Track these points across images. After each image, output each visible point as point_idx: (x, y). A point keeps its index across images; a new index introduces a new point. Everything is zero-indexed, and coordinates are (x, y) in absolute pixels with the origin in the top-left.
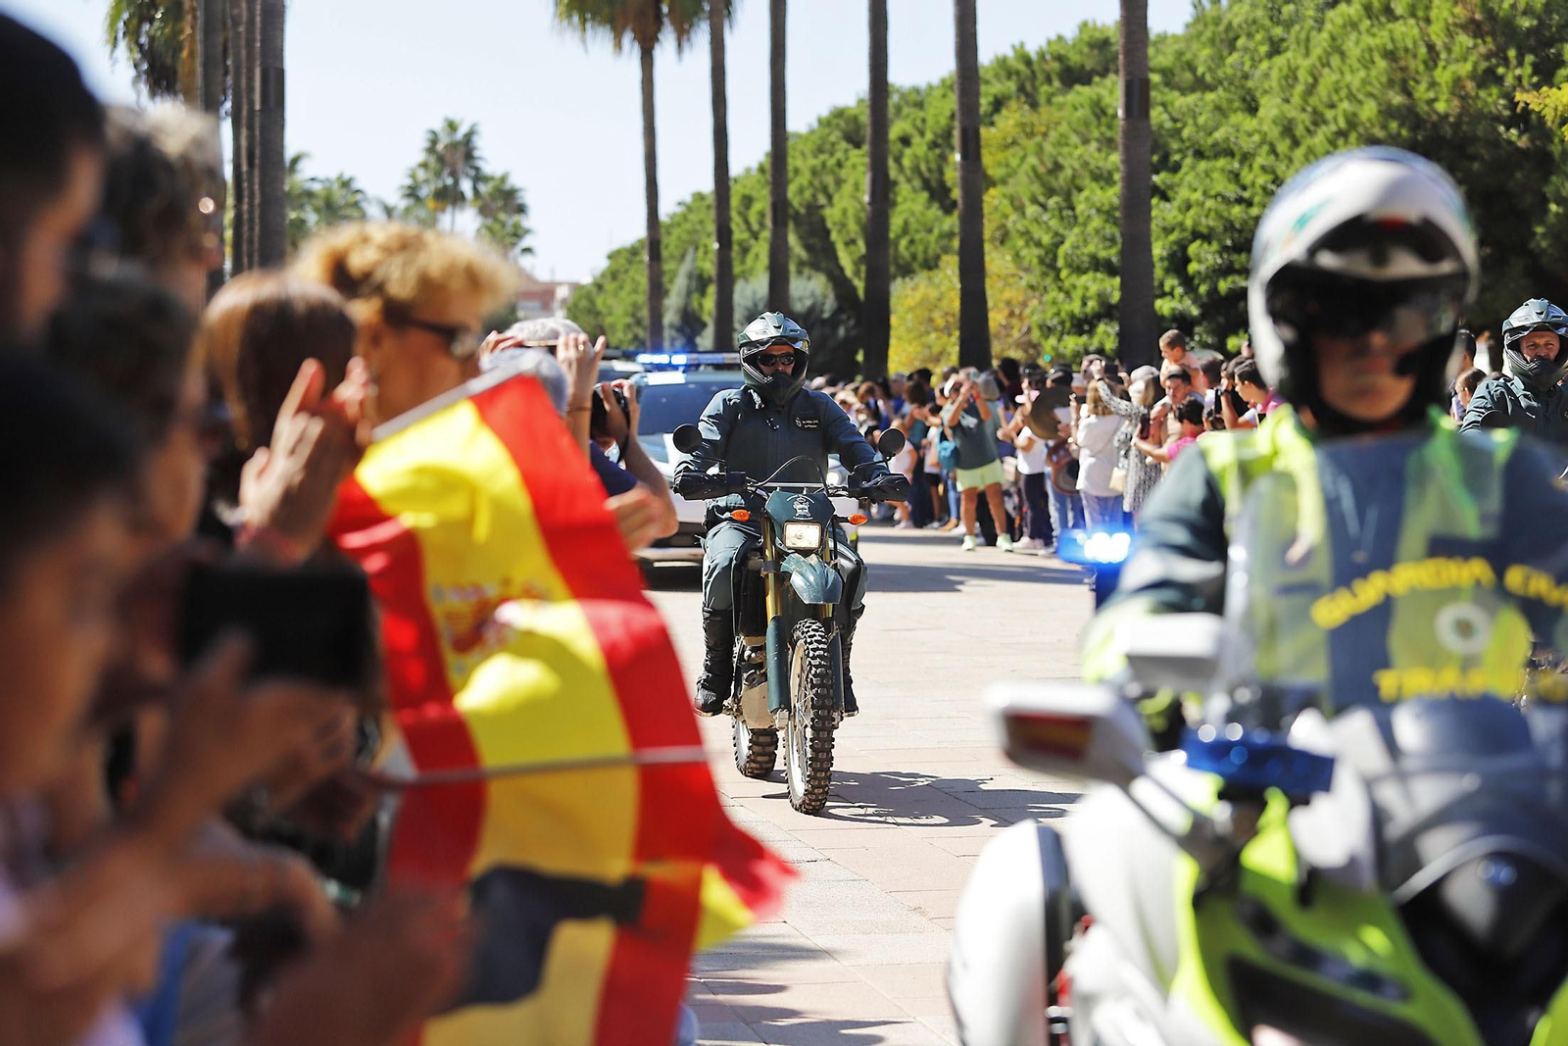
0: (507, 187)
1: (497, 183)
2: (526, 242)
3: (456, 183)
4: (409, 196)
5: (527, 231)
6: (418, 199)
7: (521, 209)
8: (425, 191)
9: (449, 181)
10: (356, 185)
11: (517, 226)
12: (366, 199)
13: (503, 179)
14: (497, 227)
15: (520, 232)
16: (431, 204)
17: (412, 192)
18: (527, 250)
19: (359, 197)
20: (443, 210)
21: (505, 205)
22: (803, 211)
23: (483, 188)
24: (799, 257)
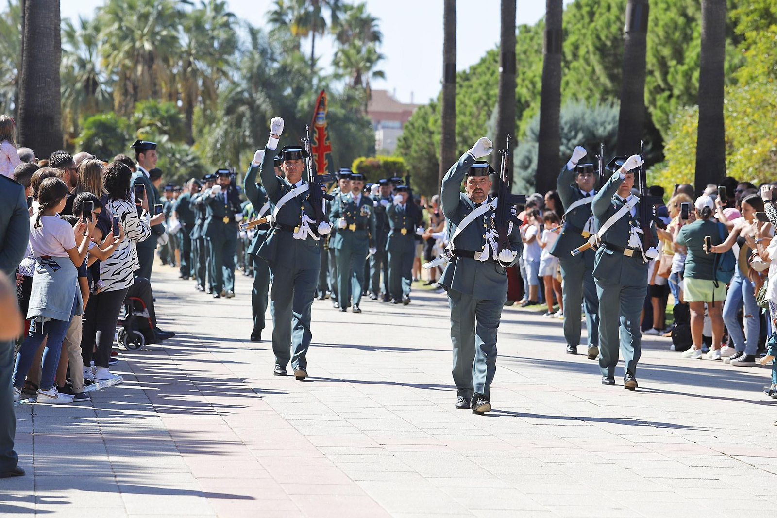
0: (364, 16)
1: (354, 11)
2: (379, 66)
3: (318, 10)
4: (275, 21)
5: (380, 57)
6: (284, 23)
7: (376, 37)
8: (290, 17)
9: (311, 9)
10: (228, 9)
11: (370, 52)
12: (237, 23)
13: (361, 8)
14: (352, 52)
15: (374, 57)
16: (294, 29)
17: (278, 17)
18: (380, 74)
19: (232, 19)
20: (306, 35)
21: (360, 33)
22: (609, 43)
23: (343, 17)
24: (604, 85)
